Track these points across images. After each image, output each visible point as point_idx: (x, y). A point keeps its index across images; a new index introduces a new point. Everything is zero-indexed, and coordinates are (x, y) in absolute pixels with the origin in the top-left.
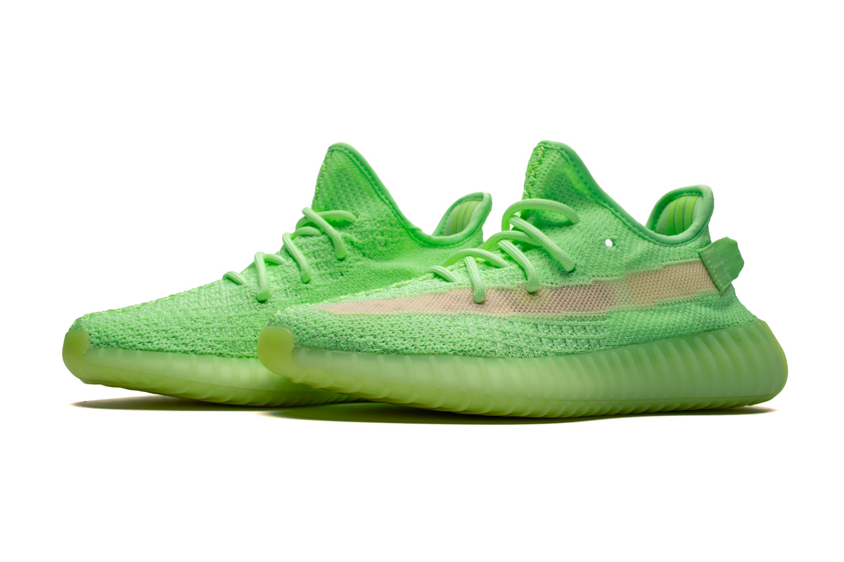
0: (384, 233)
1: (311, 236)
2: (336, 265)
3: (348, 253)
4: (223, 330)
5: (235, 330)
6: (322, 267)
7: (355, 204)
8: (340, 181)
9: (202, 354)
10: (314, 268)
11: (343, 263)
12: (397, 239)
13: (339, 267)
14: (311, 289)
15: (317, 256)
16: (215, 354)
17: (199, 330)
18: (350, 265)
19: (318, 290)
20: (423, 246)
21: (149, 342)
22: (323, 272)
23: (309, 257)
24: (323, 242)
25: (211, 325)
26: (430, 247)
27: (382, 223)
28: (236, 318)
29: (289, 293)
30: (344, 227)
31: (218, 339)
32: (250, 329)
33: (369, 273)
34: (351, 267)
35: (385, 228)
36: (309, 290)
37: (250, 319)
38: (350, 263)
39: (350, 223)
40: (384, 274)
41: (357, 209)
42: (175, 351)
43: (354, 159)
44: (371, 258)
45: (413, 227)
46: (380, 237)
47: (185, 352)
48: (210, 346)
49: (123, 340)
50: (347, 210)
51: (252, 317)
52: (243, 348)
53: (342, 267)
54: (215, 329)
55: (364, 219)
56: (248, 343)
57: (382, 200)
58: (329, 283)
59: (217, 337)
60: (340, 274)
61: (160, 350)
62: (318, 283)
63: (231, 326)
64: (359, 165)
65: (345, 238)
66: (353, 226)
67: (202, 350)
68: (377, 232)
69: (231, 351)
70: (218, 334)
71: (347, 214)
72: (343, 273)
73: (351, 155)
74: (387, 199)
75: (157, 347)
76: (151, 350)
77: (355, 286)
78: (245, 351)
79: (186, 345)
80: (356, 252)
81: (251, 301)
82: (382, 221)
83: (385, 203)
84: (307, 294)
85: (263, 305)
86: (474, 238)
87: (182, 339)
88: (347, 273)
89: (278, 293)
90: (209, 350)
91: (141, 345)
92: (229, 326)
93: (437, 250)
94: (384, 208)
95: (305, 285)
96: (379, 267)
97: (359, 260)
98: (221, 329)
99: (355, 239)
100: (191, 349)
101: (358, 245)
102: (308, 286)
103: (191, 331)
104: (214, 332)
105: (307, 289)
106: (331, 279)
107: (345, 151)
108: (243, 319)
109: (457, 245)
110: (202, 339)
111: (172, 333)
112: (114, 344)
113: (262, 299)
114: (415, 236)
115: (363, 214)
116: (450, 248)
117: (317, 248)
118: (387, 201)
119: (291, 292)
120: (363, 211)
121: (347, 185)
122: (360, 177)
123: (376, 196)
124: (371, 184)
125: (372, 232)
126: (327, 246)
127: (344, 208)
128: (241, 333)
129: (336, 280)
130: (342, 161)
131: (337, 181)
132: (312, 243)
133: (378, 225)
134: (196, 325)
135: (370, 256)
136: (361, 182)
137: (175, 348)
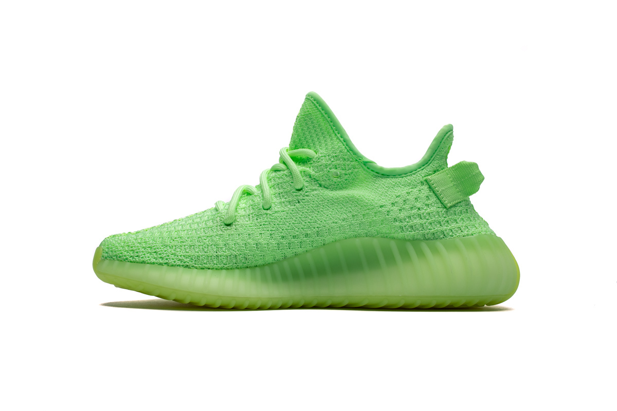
0: (338, 166)
1: (280, 171)
2: (295, 194)
3: (306, 184)
4: (193, 247)
5: (201, 247)
6: (283, 196)
7: (317, 143)
8: (307, 124)
9: (172, 266)
10: (276, 197)
11: (301, 192)
12: (350, 171)
13: (296, 196)
14: (270, 215)
15: (280, 187)
16: (183, 266)
17: (174, 247)
18: (306, 194)
19: (276, 215)
20: (376, 177)
21: (137, 256)
22: (283, 200)
23: (274, 188)
24: (286, 175)
25: (184, 244)
26: (382, 178)
27: (335, 158)
28: (205, 238)
29: (251, 217)
30: (306, 163)
31: (187, 254)
32: (213, 246)
33: (323, 201)
34: (307, 196)
35: (338, 162)
36: (268, 215)
37: (215, 239)
38: (306, 192)
39: (311, 159)
40: (335, 201)
41: (318, 147)
42: (154, 263)
43: (317, 105)
44: (327, 188)
45: (365, 160)
46: (334, 170)
47: (161, 264)
48: (180, 260)
49: (121, 255)
50: (310, 149)
51: (217, 237)
52: (205, 261)
53: (299, 196)
54: (186, 247)
55: (320, 155)
56: (210, 258)
57: (338, 138)
58: (287, 209)
59: (187, 252)
60: (297, 202)
61: (143, 262)
62: (276, 209)
63: (199, 244)
64: (321, 110)
65: (304, 172)
66: (312, 162)
67: (173, 263)
68: (331, 166)
69: (196, 264)
70: (187, 250)
71: (310, 152)
72: (300, 201)
73: (315, 102)
74: (341, 137)
75: (142, 259)
76: (137, 262)
77: (309, 211)
78: (207, 264)
79: (162, 258)
80: (313, 183)
81: (219, 224)
82: (336, 156)
83: (340, 141)
84: (266, 219)
85: (229, 227)
86: (429, 167)
87: (160, 254)
88: (303, 201)
89: (242, 218)
90: (179, 263)
91: (131, 258)
92: (197, 244)
93: (388, 179)
94: (338, 145)
95: (265, 211)
96: (331, 195)
97: (316, 190)
98: (191, 246)
99: (312, 173)
100: (165, 262)
101: (314, 177)
102: (268, 212)
103: (168, 248)
104: (185, 248)
105: (267, 214)
106: (289, 206)
107: (311, 99)
108: (209, 238)
109: (409, 174)
110: (174, 254)
111: (155, 249)
112: (115, 257)
113: (228, 222)
114: (368, 168)
115: (321, 151)
116: (403, 177)
117: (281, 181)
118: (342, 139)
119: (253, 217)
120: (321, 149)
121: (311, 127)
122: (321, 120)
123: (333, 135)
124: (330, 125)
125: (326, 166)
126: (288, 179)
127: (309, 147)
128: (206, 250)
129: (293, 207)
130: (308, 107)
131: (304, 124)
132: (278, 176)
133: (332, 159)
134: (173, 243)
135: (326, 186)
136: (323, 124)
137: (154, 260)
